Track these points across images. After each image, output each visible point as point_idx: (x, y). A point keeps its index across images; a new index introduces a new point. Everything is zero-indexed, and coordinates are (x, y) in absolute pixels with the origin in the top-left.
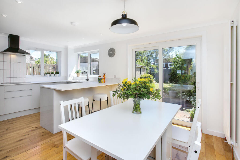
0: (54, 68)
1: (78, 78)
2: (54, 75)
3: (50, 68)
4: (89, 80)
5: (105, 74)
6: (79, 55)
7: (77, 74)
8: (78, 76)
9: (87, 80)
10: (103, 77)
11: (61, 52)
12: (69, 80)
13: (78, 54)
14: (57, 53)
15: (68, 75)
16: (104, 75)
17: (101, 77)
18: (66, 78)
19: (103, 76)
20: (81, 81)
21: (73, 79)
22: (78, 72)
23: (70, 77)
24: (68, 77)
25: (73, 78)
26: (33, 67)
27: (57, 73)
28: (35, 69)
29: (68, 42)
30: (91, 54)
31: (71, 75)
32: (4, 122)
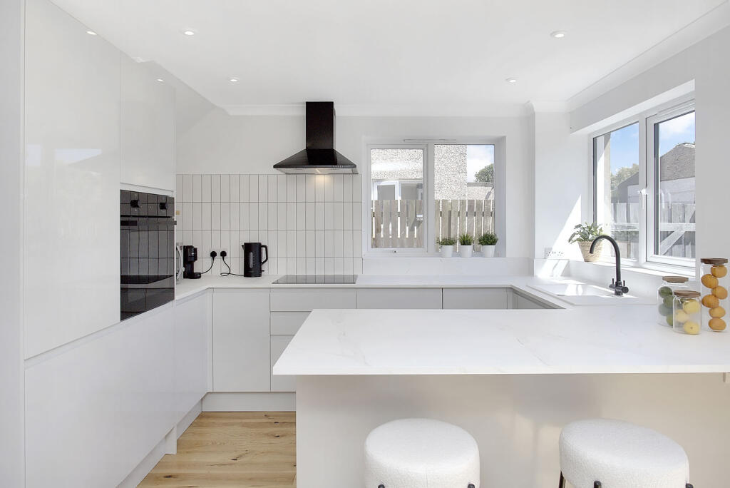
2: (475, 250)
5: (718, 263)
7: (580, 246)
8: (586, 261)
9: (618, 288)
11: (505, 138)
13: (594, 139)
14: (494, 146)
15: (539, 251)
22: (584, 238)
23: (549, 263)
25: (567, 264)
26: (450, 212)
27: (488, 240)
29: (508, 80)
30: (656, 126)
31: (553, 250)
32: (265, 420)
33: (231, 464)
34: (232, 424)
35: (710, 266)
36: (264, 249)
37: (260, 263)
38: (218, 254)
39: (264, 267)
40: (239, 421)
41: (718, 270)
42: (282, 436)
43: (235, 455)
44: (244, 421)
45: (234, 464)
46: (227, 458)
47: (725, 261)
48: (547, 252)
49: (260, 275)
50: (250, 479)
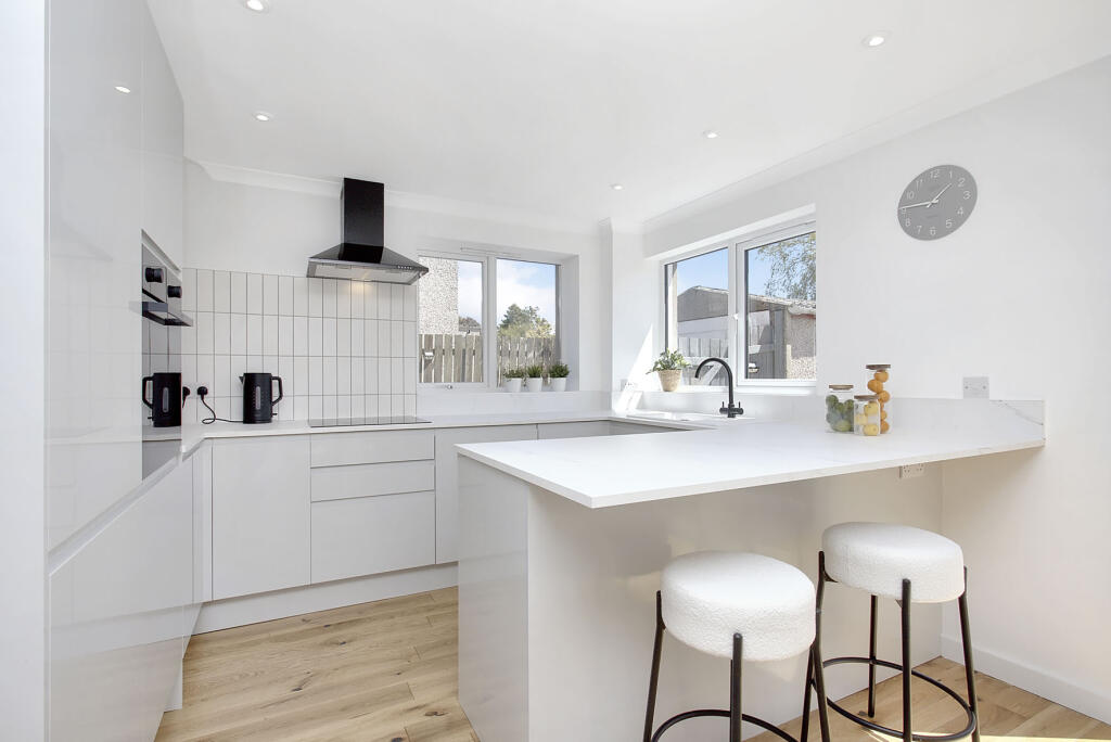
0: (546, 353)
1: (671, 399)
2: (545, 382)
3: (531, 355)
4: (740, 411)
5: (880, 369)
6: (670, 268)
7: (661, 376)
8: (666, 391)
9: (731, 411)
10: (868, 392)
11: (577, 256)
12: (623, 408)
13: (666, 266)
14: (557, 266)
15: (616, 384)
16: (877, 378)
17: (857, 391)
18: (605, 398)
19: (870, 386)
20: (692, 418)
21: (642, 406)
22: (666, 367)
23: (626, 395)
24: (613, 394)
25: (642, 396)
27: (560, 372)
28: (470, 359)
29: (613, 186)
30: (746, 251)
31: (629, 381)
32: (305, 627)
33: (295, 698)
34: (257, 643)
35: (874, 372)
36: (275, 382)
37: (269, 402)
38: (193, 391)
39: (275, 409)
40: (264, 636)
41: (881, 375)
42: (350, 641)
43: (295, 682)
44: (273, 634)
45: (299, 696)
46: (284, 691)
47: (888, 366)
48: (624, 384)
49: (269, 421)
50: (343, 710)
